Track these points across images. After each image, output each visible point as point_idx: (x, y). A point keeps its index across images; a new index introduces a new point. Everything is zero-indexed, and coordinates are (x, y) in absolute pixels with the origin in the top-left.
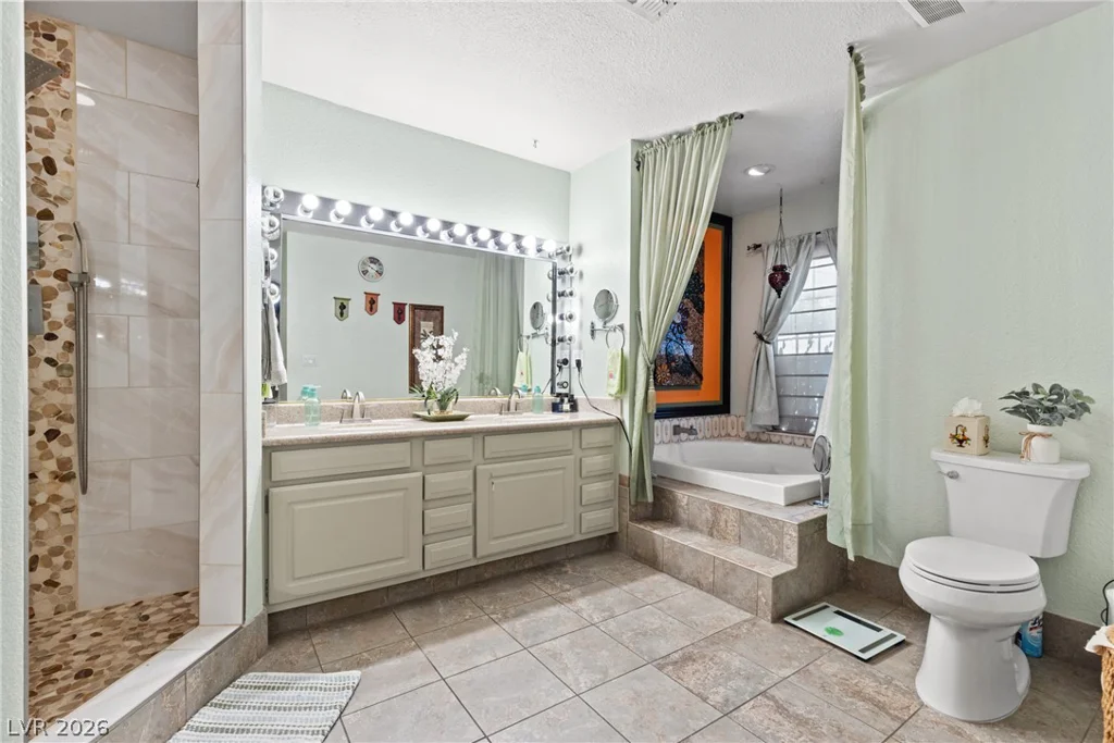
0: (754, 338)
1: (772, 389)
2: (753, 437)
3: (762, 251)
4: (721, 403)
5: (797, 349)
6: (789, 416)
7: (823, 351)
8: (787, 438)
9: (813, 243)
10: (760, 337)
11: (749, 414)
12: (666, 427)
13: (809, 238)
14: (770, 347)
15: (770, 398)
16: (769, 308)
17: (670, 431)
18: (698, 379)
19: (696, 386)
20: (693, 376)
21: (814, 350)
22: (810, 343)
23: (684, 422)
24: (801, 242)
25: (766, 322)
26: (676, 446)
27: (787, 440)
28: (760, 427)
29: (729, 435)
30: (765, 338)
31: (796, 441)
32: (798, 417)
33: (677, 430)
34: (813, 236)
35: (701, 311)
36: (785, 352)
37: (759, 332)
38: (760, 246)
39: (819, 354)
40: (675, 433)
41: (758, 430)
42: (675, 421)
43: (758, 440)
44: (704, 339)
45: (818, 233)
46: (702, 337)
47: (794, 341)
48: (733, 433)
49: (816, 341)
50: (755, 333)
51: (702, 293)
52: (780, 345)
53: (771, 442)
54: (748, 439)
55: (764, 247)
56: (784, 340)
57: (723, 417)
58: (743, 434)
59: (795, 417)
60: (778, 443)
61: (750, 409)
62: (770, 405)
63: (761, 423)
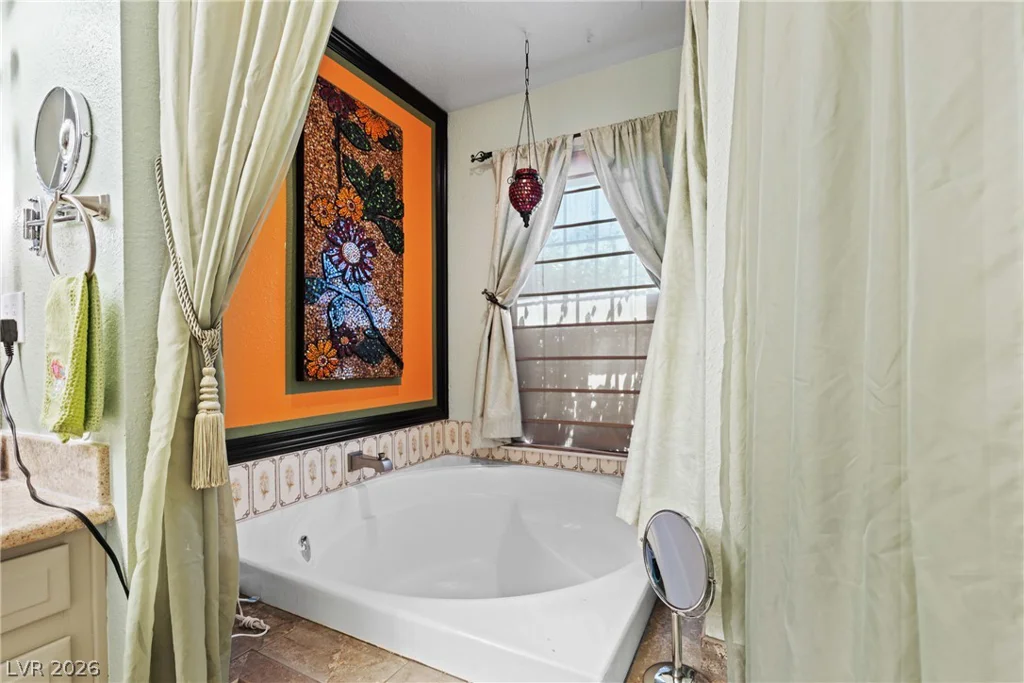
0: (483, 299)
1: (511, 380)
2: (483, 454)
3: (493, 165)
4: (435, 404)
5: (545, 317)
6: (534, 421)
7: (582, 320)
8: (533, 455)
9: (569, 152)
10: (492, 299)
11: (479, 420)
12: (333, 460)
13: (564, 142)
14: (507, 315)
15: (508, 396)
16: (504, 254)
17: (342, 464)
18: (395, 367)
19: (392, 379)
20: (386, 360)
21: (570, 319)
22: (564, 309)
23: (369, 445)
24: (551, 149)
25: (500, 276)
26: (353, 490)
27: (533, 459)
28: (494, 440)
29: (447, 452)
30: (500, 299)
31: (546, 459)
32: (548, 422)
33: (355, 461)
34: (569, 141)
35: (398, 249)
36: (527, 323)
37: (491, 290)
38: (489, 155)
39: (578, 325)
40: (351, 468)
41: (492, 446)
42: (352, 446)
43: (489, 460)
44: (404, 298)
45: (576, 136)
46: (400, 294)
47: (542, 306)
48: (454, 448)
49: (571, 306)
50: (485, 292)
51: (400, 218)
52: (520, 312)
53: (509, 462)
54: (476, 458)
55: (496, 157)
56: (526, 305)
57: (438, 425)
58: (468, 451)
59: (541, 422)
60: (519, 463)
61: (479, 412)
62: (508, 405)
63: (496, 434)
